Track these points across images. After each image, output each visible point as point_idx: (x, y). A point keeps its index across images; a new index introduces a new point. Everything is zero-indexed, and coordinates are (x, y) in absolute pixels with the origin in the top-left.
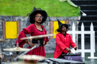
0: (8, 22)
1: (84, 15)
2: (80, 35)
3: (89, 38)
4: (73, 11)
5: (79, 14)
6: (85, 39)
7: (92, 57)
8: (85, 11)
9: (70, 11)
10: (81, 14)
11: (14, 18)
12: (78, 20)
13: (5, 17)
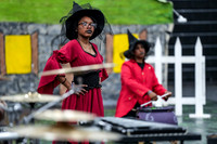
0: (12, 37)
1: (182, 19)
2: (171, 66)
3: (193, 73)
4: (158, 12)
5: (169, 18)
6: (184, 74)
7: (199, 114)
8: (184, 11)
9: (149, 12)
10: (176, 17)
11: (24, 27)
12: (169, 33)
13: (5, 25)
